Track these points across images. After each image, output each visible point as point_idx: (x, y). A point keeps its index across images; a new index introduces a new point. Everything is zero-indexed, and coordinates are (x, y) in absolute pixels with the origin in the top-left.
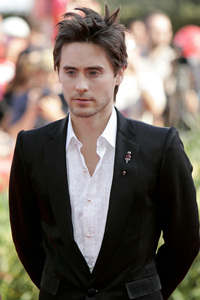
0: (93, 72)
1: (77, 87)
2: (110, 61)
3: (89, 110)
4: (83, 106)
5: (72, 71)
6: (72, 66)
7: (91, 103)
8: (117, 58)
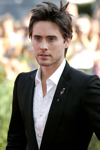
0: (51, 38)
1: (41, 47)
2: (61, 33)
3: (48, 62)
4: (44, 59)
5: (39, 38)
6: (39, 35)
7: (49, 57)
8: (66, 31)
